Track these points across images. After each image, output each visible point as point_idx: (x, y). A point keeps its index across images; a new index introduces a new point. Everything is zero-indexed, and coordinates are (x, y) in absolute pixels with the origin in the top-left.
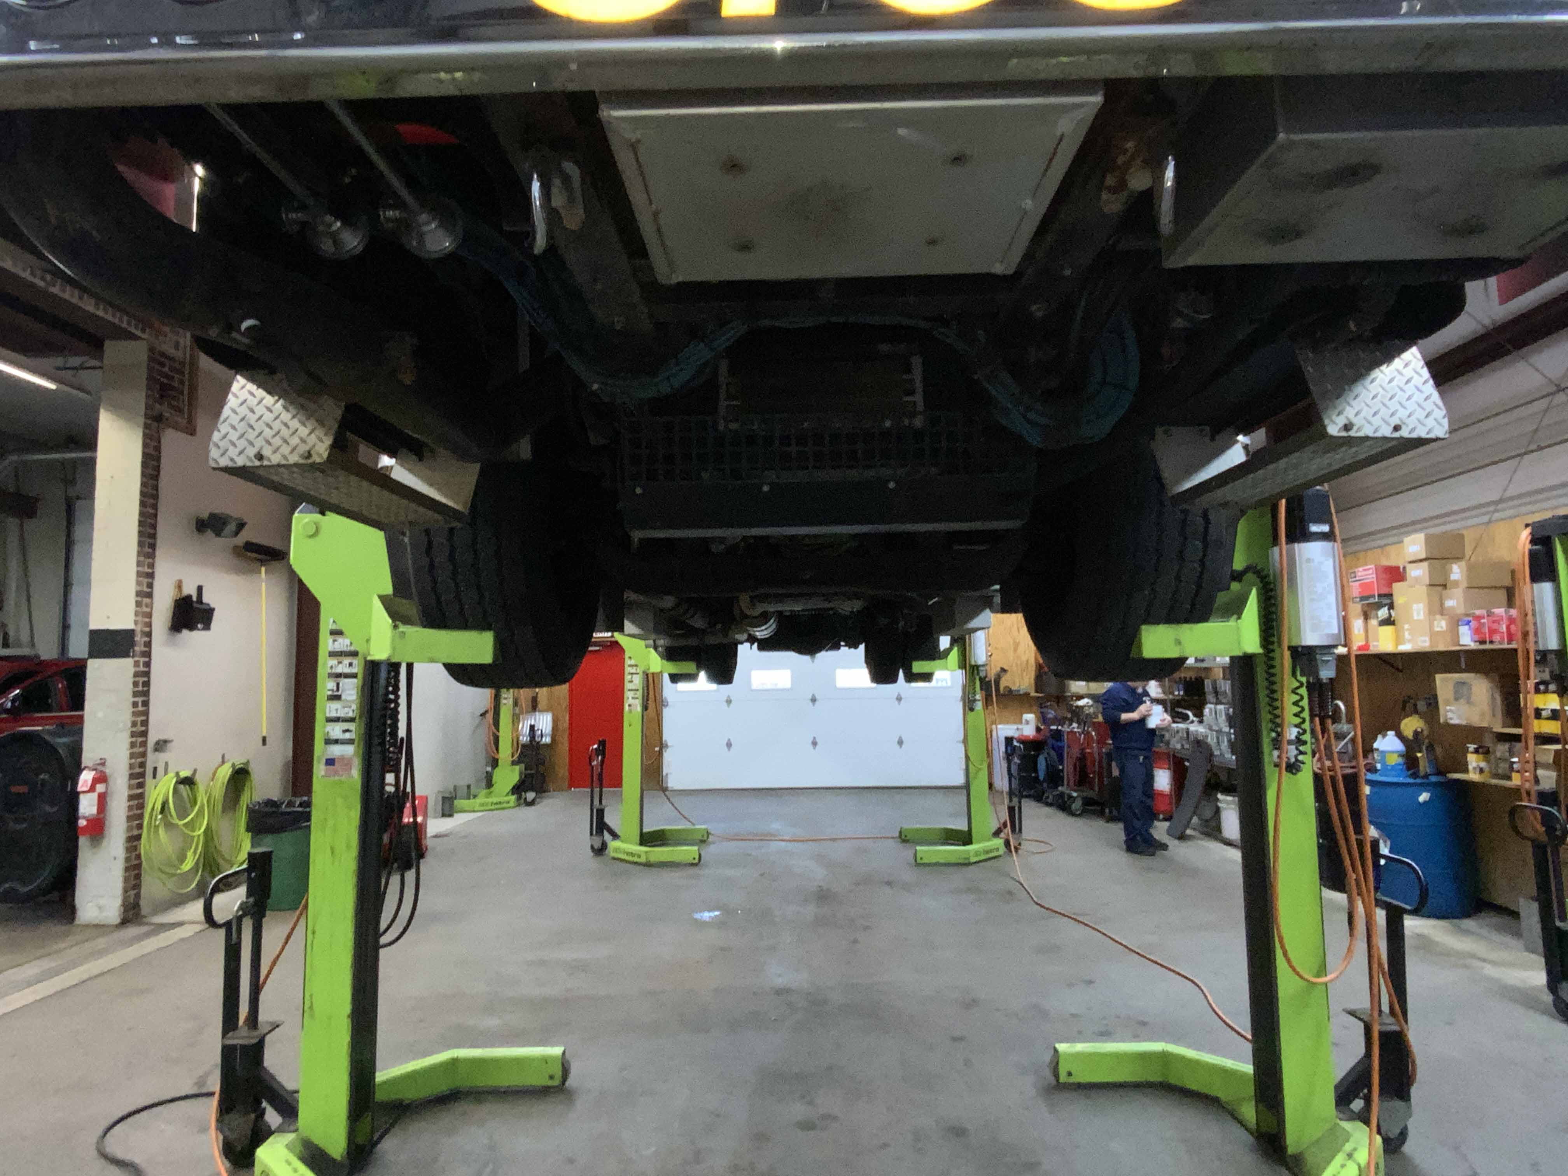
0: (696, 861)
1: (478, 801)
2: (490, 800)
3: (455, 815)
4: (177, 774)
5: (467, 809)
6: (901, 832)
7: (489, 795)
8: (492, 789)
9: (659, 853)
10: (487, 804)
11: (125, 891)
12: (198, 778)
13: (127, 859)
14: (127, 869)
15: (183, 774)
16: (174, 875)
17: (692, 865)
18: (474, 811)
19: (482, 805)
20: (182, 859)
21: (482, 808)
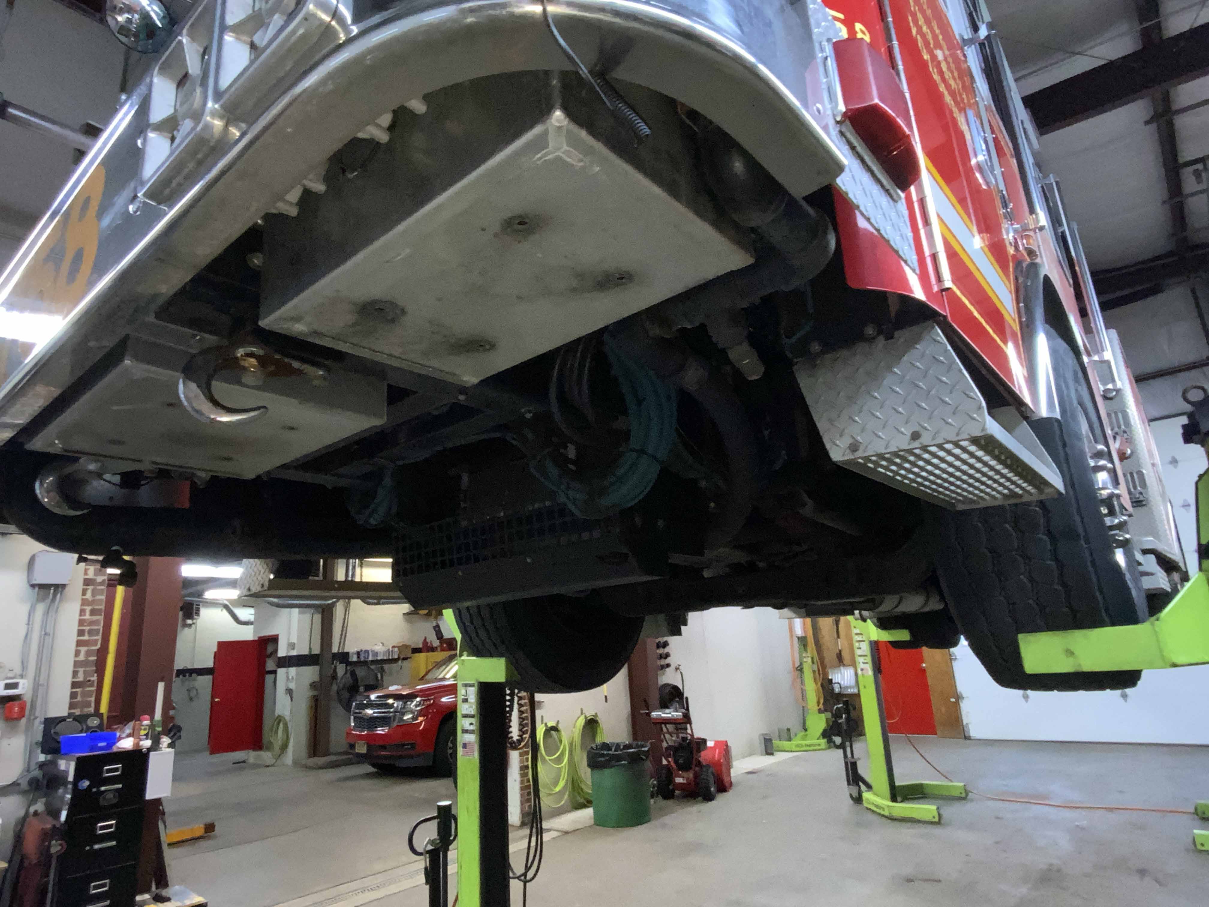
0: (937, 820)
1: (794, 742)
2: (804, 742)
3: (775, 753)
4: (546, 724)
5: (787, 749)
6: (1196, 809)
7: (804, 738)
8: (807, 733)
9: (903, 808)
10: (802, 746)
11: (522, 804)
12: (560, 727)
13: (522, 782)
14: (522, 789)
15: (550, 724)
16: (550, 794)
17: (932, 823)
18: (791, 751)
19: (797, 746)
20: (556, 784)
21: (798, 749)
